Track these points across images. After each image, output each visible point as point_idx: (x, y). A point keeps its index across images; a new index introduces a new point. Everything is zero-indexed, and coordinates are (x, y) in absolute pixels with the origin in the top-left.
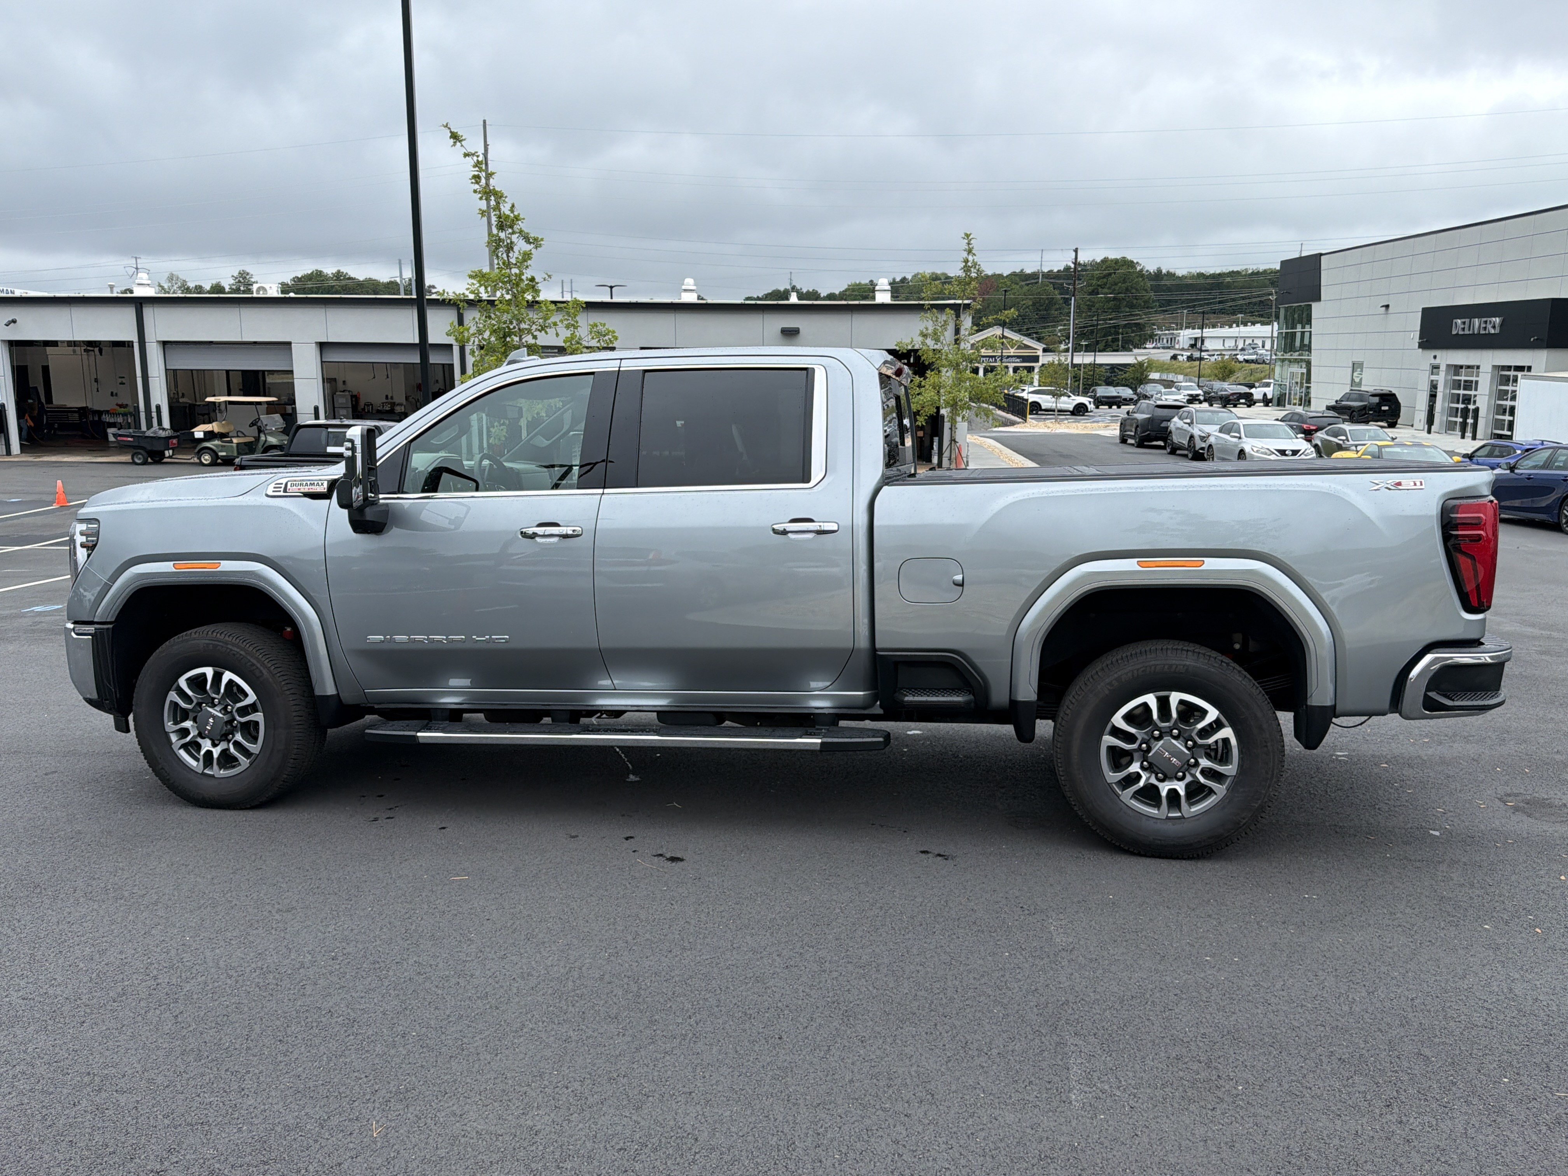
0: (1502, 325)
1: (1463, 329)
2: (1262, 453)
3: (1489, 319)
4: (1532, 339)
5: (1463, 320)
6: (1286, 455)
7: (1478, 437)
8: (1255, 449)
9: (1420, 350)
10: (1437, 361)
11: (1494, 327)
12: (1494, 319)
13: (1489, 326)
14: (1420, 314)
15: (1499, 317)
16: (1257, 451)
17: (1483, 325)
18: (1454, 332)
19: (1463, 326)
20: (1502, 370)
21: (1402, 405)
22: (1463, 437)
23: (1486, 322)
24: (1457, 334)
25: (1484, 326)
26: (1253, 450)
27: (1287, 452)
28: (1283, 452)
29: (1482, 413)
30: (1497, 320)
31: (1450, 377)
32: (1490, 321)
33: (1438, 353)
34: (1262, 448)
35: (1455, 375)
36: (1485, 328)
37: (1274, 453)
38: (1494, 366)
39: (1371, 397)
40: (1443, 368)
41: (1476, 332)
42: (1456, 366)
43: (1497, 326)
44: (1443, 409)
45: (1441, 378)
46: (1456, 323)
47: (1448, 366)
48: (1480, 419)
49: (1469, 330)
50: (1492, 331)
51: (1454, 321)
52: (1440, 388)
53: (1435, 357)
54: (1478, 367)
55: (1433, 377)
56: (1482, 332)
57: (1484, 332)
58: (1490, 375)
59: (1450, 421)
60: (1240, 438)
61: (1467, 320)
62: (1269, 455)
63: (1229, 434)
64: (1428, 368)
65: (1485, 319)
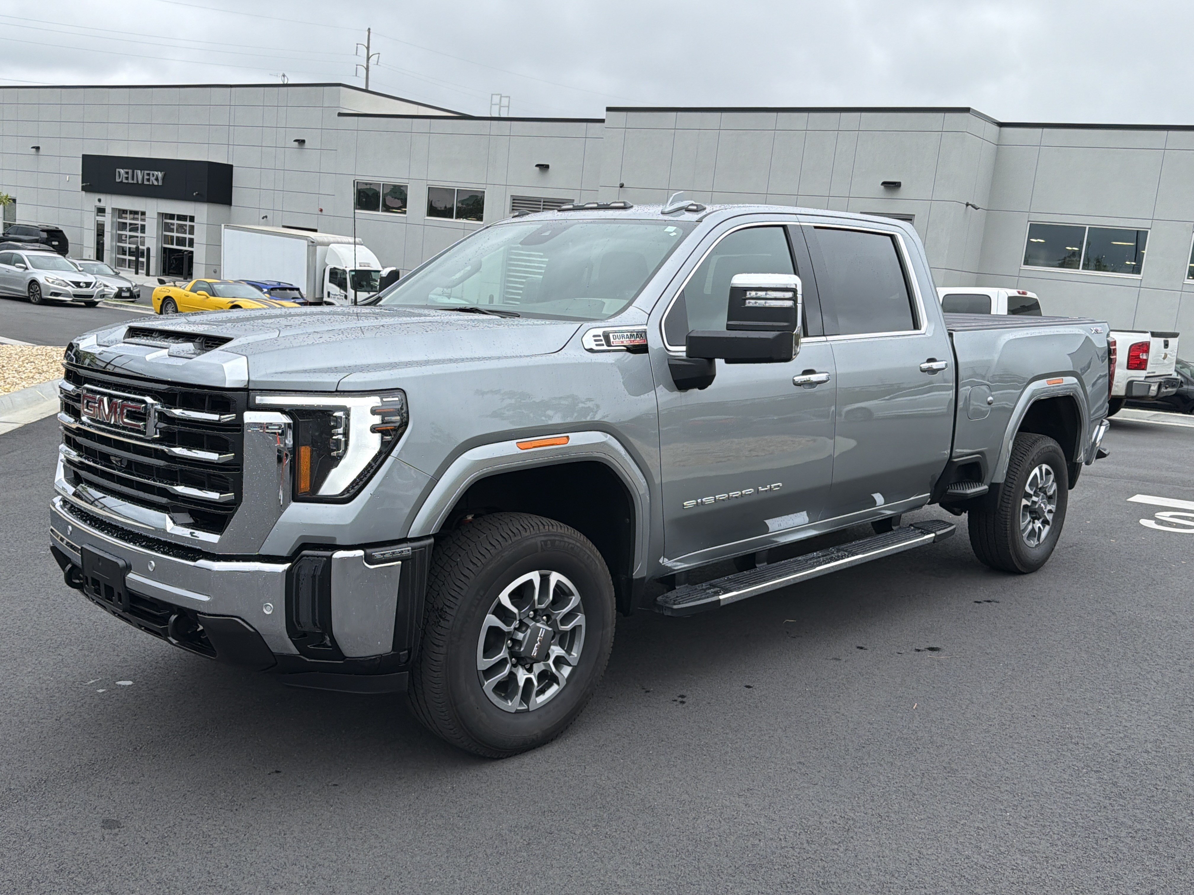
0: (164, 178)
1: (127, 178)
2: (58, 284)
3: (151, 172)
4: (194, 194)
5: (127, 170)
6: (81, 287)
7: (151, 273)
8: (50, 280)
9: (84, 193)
10: (102, 205)
11: (157, 179)
12: (156, 173)
13: (152, 179)
14: (81, 159)
15: (161, 172)
16: (53, 282)
17: (146, 177)
18: (118, 180)
19: (126, 176)
20: (166, 218)
21: (69, 242)
22: (137, 273)
23: (148, 174)
24: (121, 182)
25: (148, 177)
26: (48, 281)
27: (81, 284)
28: (77, 284)
29: (153, 253)
30: (160, 175)
31: (115, 220)
32: (153, 175)
33: (102, 197)
34: (57, 279)
35: (119, 218)
36: (148, 180)
37: (69, 285)
38: (159, 214)
39: (41, 233)
40: (108, 211)
41: (140, 182)
42: (119, 210)
43: (160, 179)
44: (112, 247)
45: (107, 220)
46: (119, 172)
47: (113, 209)
48: (151, 258)
49: (133, 179)
50: (156, 183)
51: (117, 170)
52: (108, 229)
53: (100, 200)
54: (143, 213)
55: (100, 219)
56: (146, 183)
57: (148, 183)
58: (156, 221)
59: (119, 258)
60: (27, 268)
61: (130, 171)
62: (65, 286)
63: (14, 265)
64: (94, 209)
65: (148, 172)
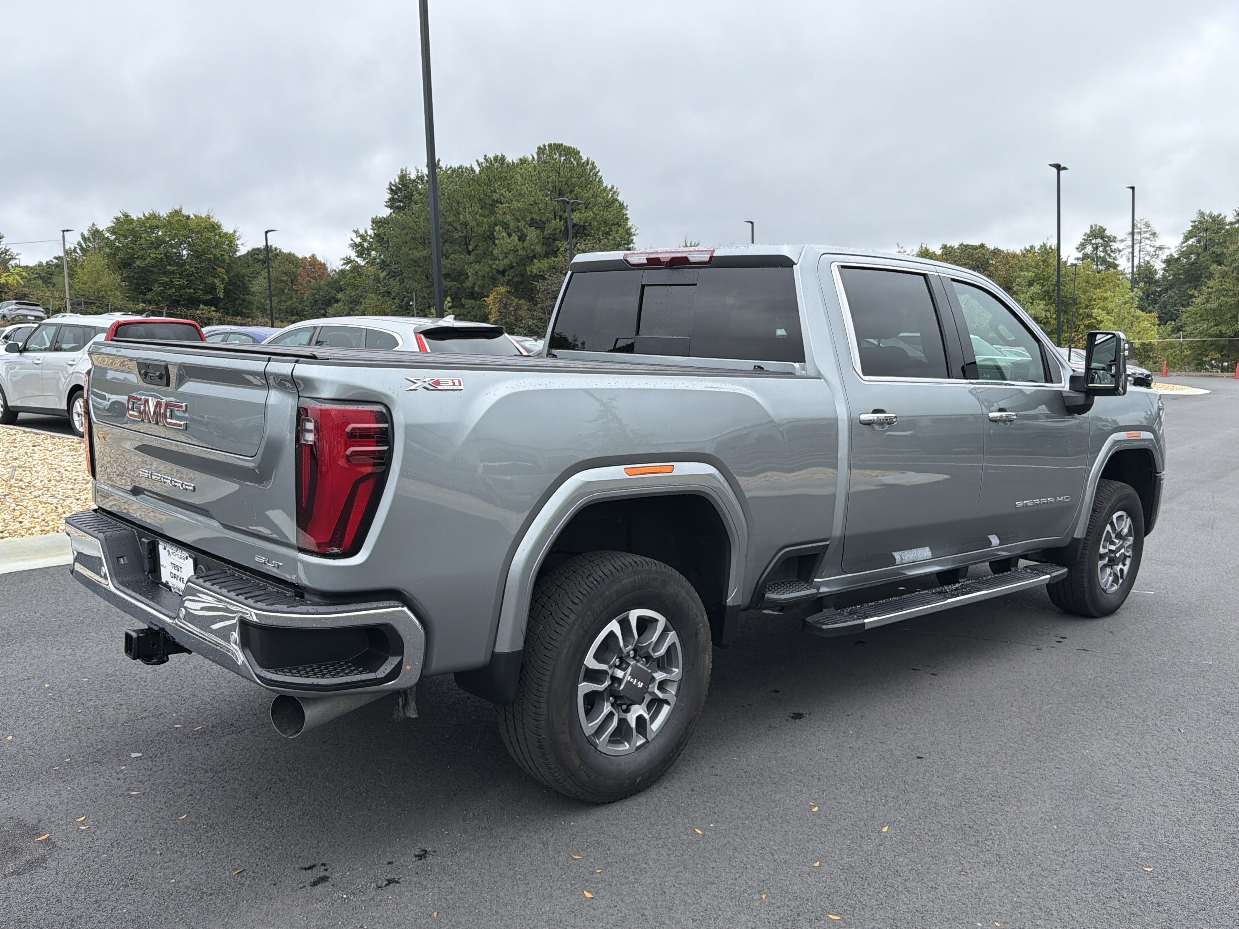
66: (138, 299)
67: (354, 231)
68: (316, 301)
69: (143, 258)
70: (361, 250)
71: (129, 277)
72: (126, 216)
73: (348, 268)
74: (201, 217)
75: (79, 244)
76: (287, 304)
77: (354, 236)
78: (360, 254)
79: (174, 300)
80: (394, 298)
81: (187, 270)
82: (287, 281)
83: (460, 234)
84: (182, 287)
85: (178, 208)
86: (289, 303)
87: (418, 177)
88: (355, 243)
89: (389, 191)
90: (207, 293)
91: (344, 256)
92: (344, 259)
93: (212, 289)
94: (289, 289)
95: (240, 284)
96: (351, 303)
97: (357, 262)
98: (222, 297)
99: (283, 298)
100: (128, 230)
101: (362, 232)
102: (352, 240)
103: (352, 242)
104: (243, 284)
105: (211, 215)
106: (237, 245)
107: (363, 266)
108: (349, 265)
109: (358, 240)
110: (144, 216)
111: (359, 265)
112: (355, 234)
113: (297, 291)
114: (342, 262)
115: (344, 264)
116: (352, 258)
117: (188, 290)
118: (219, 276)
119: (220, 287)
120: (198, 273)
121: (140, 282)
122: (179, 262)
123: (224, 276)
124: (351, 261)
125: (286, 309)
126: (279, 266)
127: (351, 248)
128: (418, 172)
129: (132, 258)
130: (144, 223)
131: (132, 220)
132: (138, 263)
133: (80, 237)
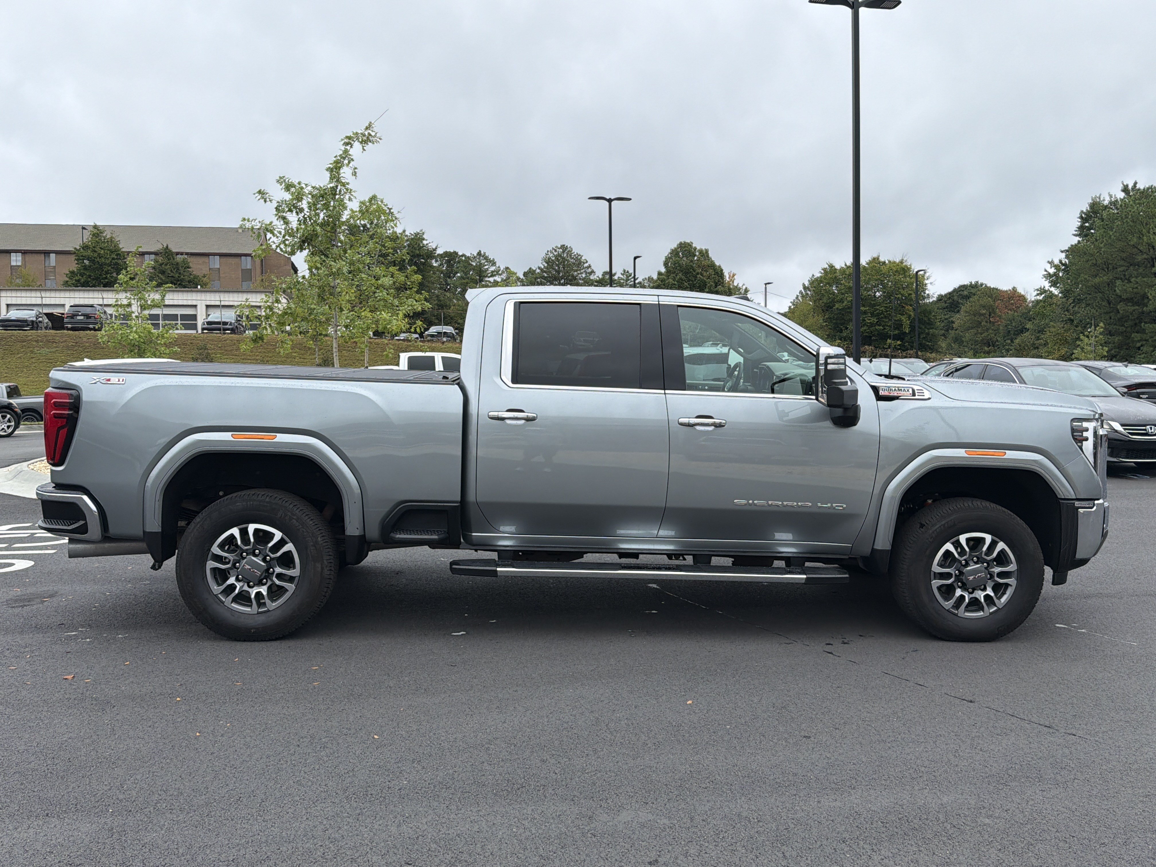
66: (835, 336)
67: (1048, 262)
68: (1009, 332)
69: (841, 301)
70: (1054, 282)
71: (830, 318)
72: (831, 266)
73: (1040, 298)
74: (894, 262)
75: (801, 292)
76: (983, 336)
77: (1048, 267)
78: (1054, 284)
79: (866, 336)
80: (1077, 326)
81: (878, 309)
82: (985, 314)
83: (1145, 256)
84: (872, 325)
85: (875, 256)
86: (985, 334)
87: (1111, 203)
88: (1049, 273)
89: (1079, 220)
90: (895, 329)
91: (1038, 287)
92: (1038, 290)
93: (899, 325)
94: (986, 322)
95: (926, 319)
96: (1039, 332)
97: (1051, 292)
98: (907, 332)
99: (980, 330)
100: (831, 278)
101: (1056, 262)
102: (1046, 271)
103: (1046, 273)
104: (929, 319)
105: (905, 259)
106: (926, 284)
107: (1056, 295)
108: (1043, 295)
109: (1052, 271)
110: (846, 265)
111: (1053, 294)
112: (1049, 265)
113: (994, 323)
114: (1036, 292)
115: (1038, 295)
116: (1047, 288)
117: (877, 327)
118: (906, 313)
119: (906, 322)
120: (887, 311)
121: (839, 321)
122: (872, 302)
123: (912, 313)
124: (1045, 291)
125: (982, 340)
126: (978, 300)
127: (1044, 279)
128: (1111, 196)
129: (833, 302)
130: (844, 271)
131: (836, 269)
132: (837, 306)
133: (802, 287)
